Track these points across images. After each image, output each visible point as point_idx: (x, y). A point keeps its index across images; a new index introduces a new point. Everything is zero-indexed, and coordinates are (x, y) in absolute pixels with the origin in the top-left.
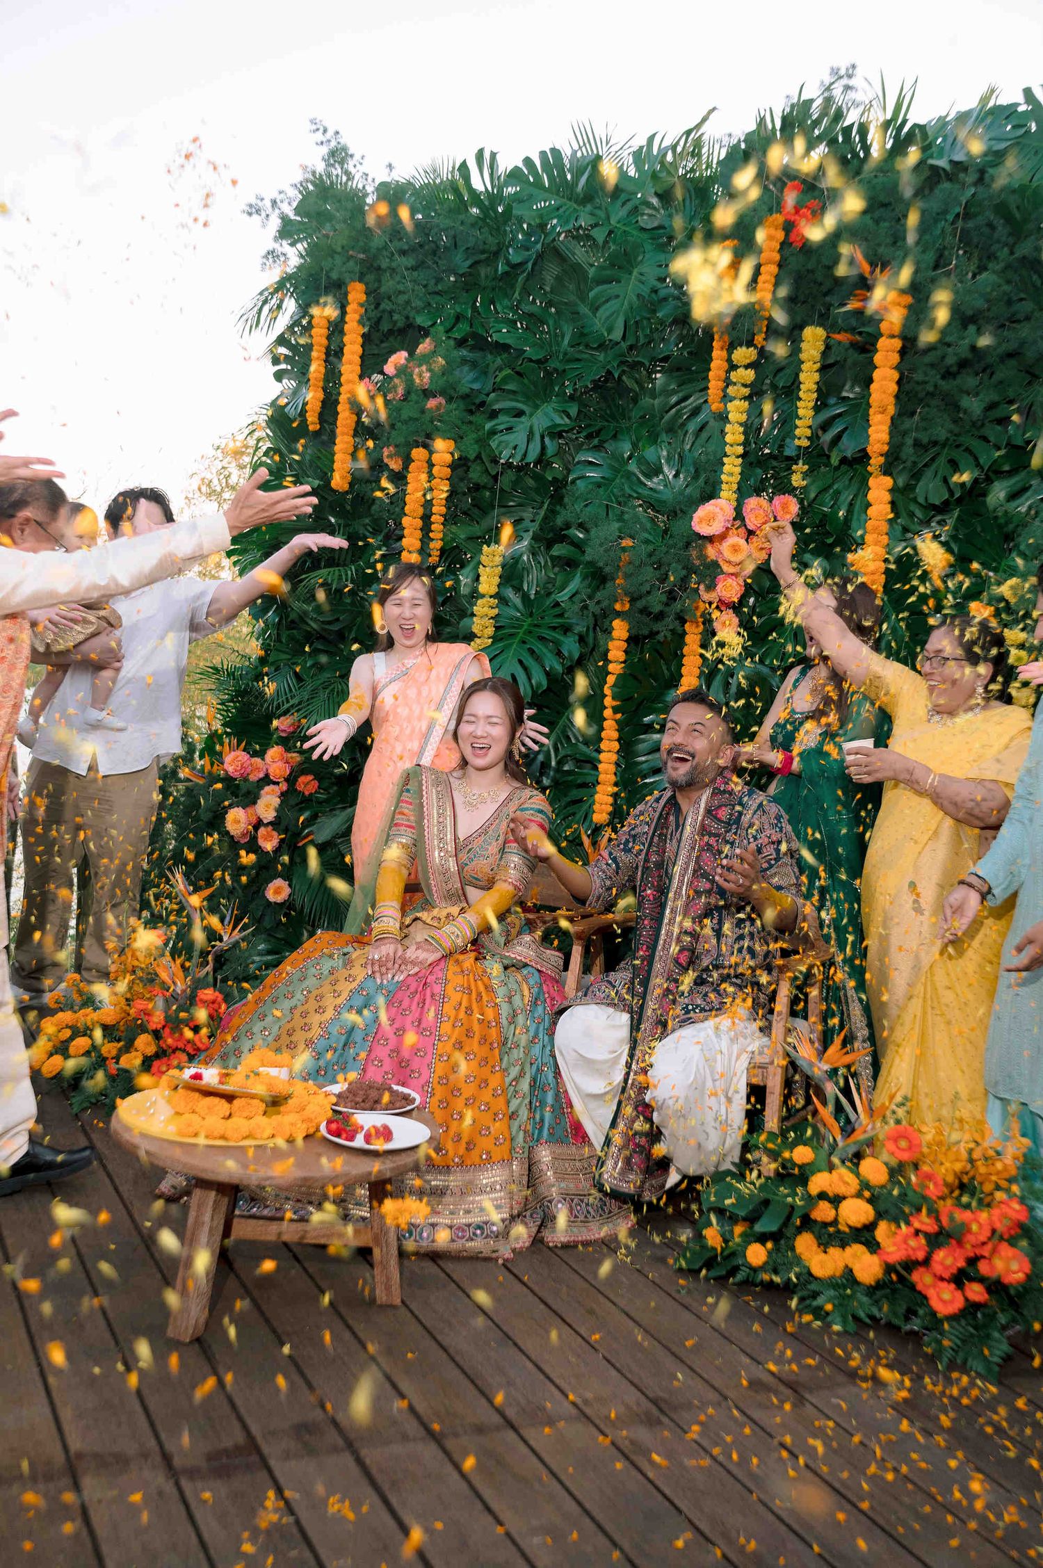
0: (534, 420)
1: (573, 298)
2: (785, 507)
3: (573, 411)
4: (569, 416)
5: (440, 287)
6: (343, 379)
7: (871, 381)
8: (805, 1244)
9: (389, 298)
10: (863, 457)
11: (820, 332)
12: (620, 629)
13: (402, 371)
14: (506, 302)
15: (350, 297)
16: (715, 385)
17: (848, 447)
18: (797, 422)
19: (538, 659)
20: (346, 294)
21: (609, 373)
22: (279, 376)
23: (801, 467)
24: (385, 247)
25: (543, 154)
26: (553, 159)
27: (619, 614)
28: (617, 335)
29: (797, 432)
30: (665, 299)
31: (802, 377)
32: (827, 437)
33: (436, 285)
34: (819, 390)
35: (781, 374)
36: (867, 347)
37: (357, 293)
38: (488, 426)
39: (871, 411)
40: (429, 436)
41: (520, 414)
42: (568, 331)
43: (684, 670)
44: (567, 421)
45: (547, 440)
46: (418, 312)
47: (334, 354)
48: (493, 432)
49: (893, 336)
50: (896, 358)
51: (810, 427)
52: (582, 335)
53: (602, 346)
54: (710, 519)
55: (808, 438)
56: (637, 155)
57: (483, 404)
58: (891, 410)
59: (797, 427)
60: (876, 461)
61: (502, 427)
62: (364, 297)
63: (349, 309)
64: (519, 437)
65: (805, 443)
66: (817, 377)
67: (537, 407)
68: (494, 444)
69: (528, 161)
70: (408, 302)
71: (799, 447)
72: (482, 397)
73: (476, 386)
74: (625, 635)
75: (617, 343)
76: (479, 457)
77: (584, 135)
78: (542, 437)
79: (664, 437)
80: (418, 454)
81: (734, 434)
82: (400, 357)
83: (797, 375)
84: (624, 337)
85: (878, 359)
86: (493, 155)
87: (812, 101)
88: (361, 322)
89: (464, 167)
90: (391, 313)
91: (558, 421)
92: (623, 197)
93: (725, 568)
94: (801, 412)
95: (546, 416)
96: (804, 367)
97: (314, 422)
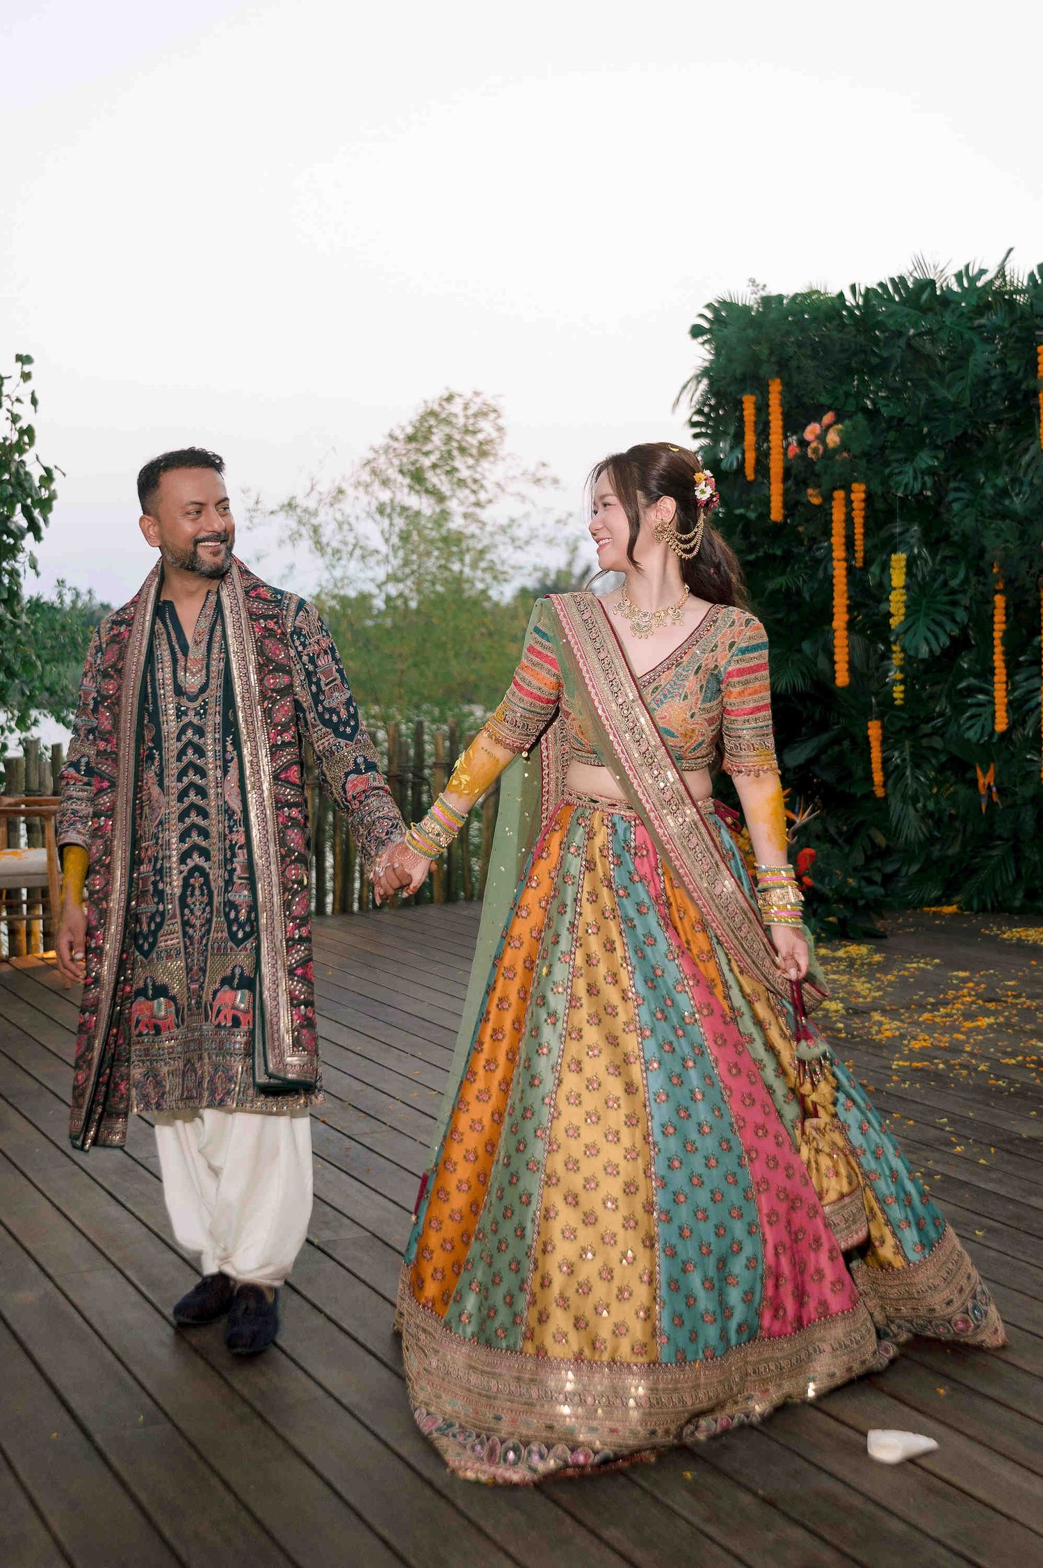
0: (916, 464)
1: (925, 375)
3: (941, 455)
4: (939, 460)
6: (771, 445)
9: (799, 387)
12: (999, 600)
13: (818, 437)
15: (771, 389)
19: (940, 625)
20: (768, 386)
25: (892, 279)
26: (899, 283)
27: (997, 592)
28: (966, 404)
30: (995, 378)
37: (775, 388)
38: (885, 472)
40: (846, 482)
41: (905, 461)
42: (924, 398)
44: (938, 463)
45: (925, 476)
46: (820, 395)
48: (891, 475)
52: (935, 401)
56: (959, 276)
61: (895, 472)
62: (781, 388)
63: (770, 396)
64: (907, 477)
67: (916, 455)
68: (892, 484)
69: (881, 284)
70: (812, 389)
74: (1004, 605)
76: (882, 493)
79: (1005, 468)
80: (839, 495)
82: (815, 427)
84: (971, 405)
88: (780, 405)
89: (841, 295)
90: (801, 397)
91: (931, 463)
92: (952, 306)
95: (926, 459)
97: (750, 474)
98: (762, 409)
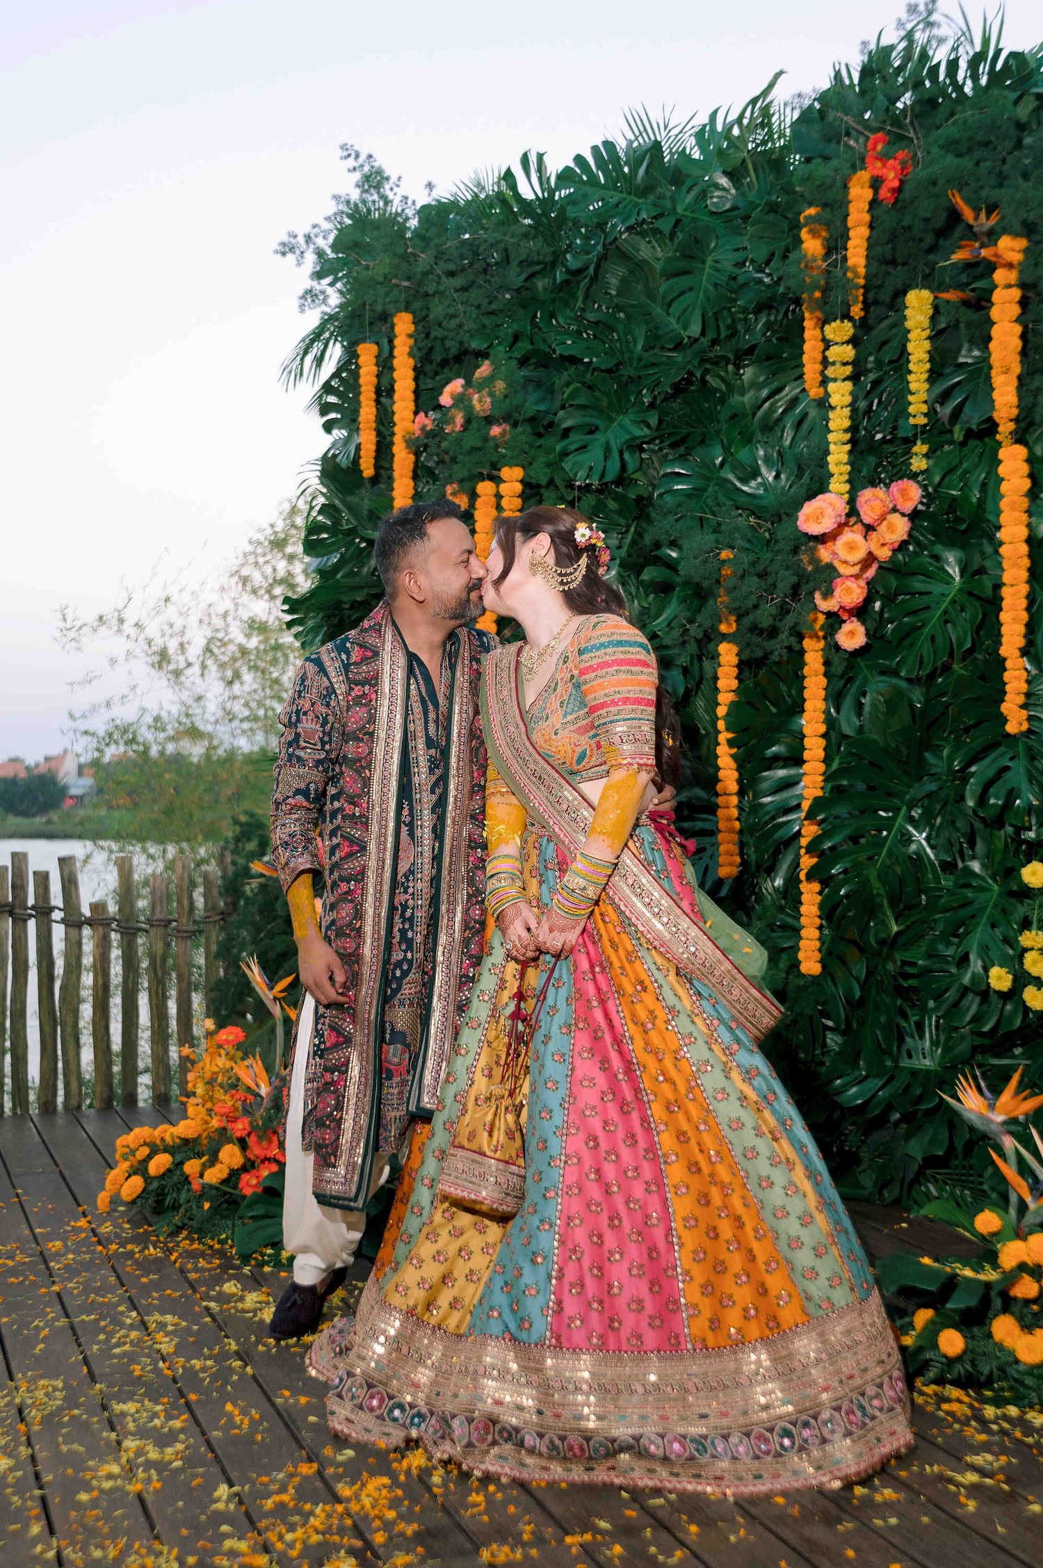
0: (610, 435)
1: (643, 298)
2: (904, 493)
3: (653, 421)
4: (649, 426)
5: (494, 306)
6: (396, 418)
7: (990, 339)
8: (1004, 1328)
9: (440, 325)
10: (990, 427)
11: (926, 294)
12: (728, 654)
13: (460, 400)
14: (569, 313)
15: (397, 330)
16: (811, 370)
17: (973, 417)
18: (911, 398)
20: (393, 327)
21: (691, 374)
22: (328, 427)
23: (920, 448)
24: (431, 271)
25: (595, 149)
26: (605, 153)
27: (724, 637)
28: (695, 329)
29: (911, 409)
30: (745, 285)
31: (910, 347)
32: (945, 411)
33: (490, 303)
34: (931, 360)
35: (886, 348)
36: (981, 303)
37: (404, 324)
38: (558, 448)
39: (993, 373)
40: (495, 466)
41: (592, 430)
42: (640, 334)
43: (806, 694)
44: (647, 431)
45: (627, 456)
46: (472, 336)
47: (384, 392)
48: (565, 454)
49: (1009, 286)
50: (1016, 310)
51: (925, 402)
52: (657, 337)
53: (678, 346)
54: (818, 518)
55: (926, 415)
56: (700, 135)
57: (551, 424)
58: (1017, 369)
59: (910, 404)
60: (1006, 428)
61: (573, 447)
62: (412, 328)
63: (397, 342)
64: (594, 456)
65: (922, 420)
66: (927, 345)
67: (611, 420)
68: (567, 466)
69: (579, 159)
70: (460, 326)
71: (915, 426)
72: (550, 418)
73: (542, 408)
74: (735, 660)
75: (696, 340)
76: (551, 483)
77: (638, 122)
78: (621, 453)
79: (759, 436)
80: (485, 488)
81: (839, 420)
82: (457, 385)
83: (905, 346)
84: (703, 333)
85: (995, 313)
86: (540, 157)
87: (892, 48)
88: (411, 354)
89: (509, 176)
90: (443, 340)
91: (637, 432)
92: (688, 180)
93: (842, 569)
94: (913, 386)
95: (626, 427)
96: (910, 336)
97: (368, 470)
98: (385, 365)
